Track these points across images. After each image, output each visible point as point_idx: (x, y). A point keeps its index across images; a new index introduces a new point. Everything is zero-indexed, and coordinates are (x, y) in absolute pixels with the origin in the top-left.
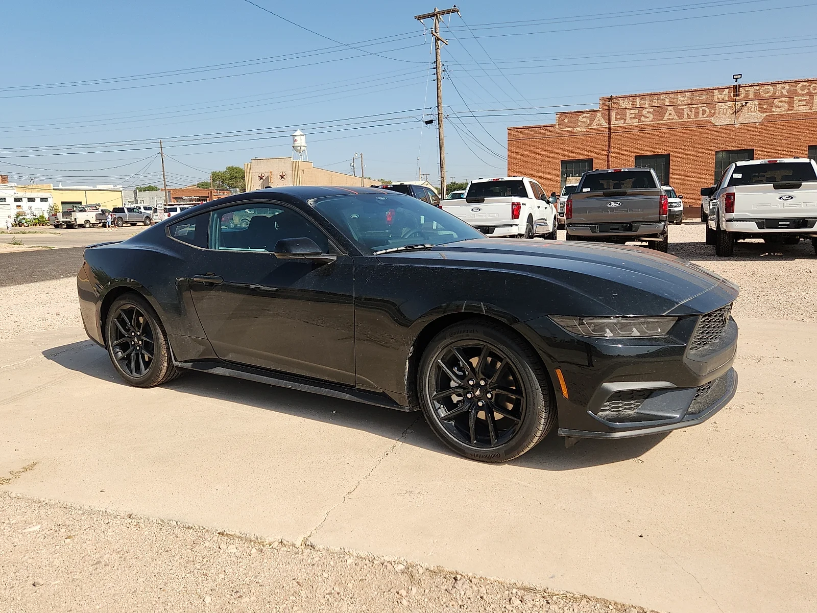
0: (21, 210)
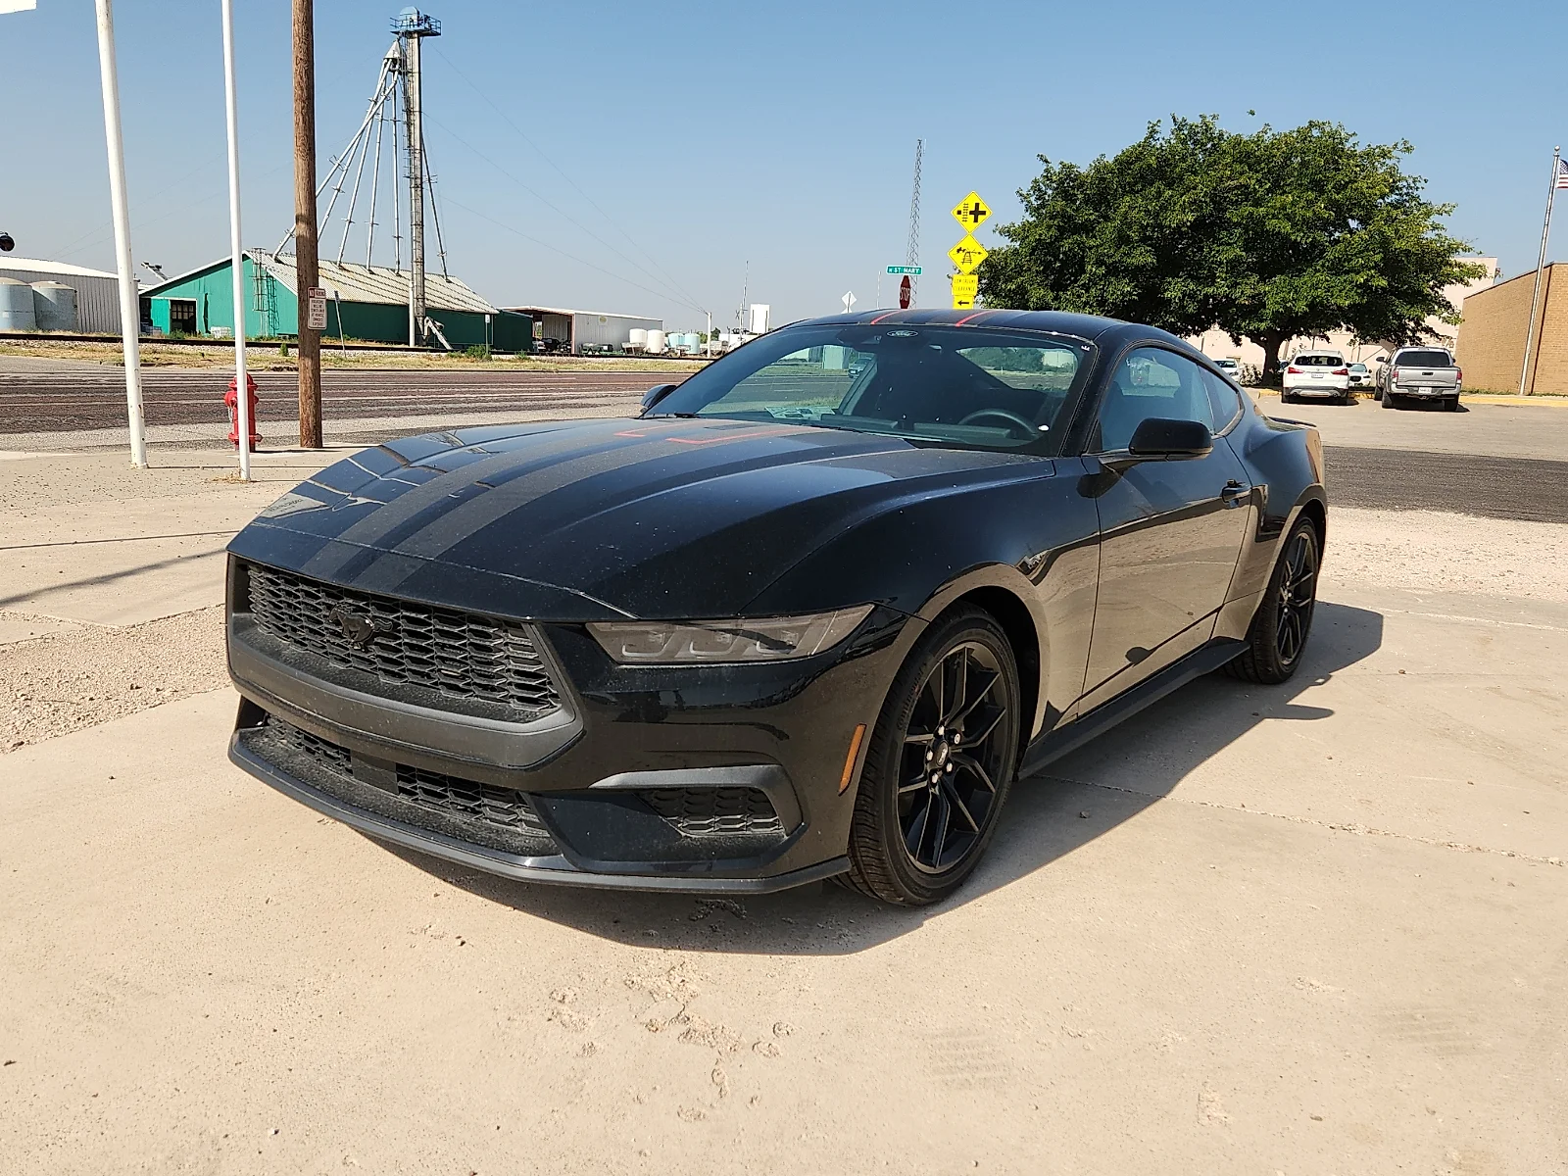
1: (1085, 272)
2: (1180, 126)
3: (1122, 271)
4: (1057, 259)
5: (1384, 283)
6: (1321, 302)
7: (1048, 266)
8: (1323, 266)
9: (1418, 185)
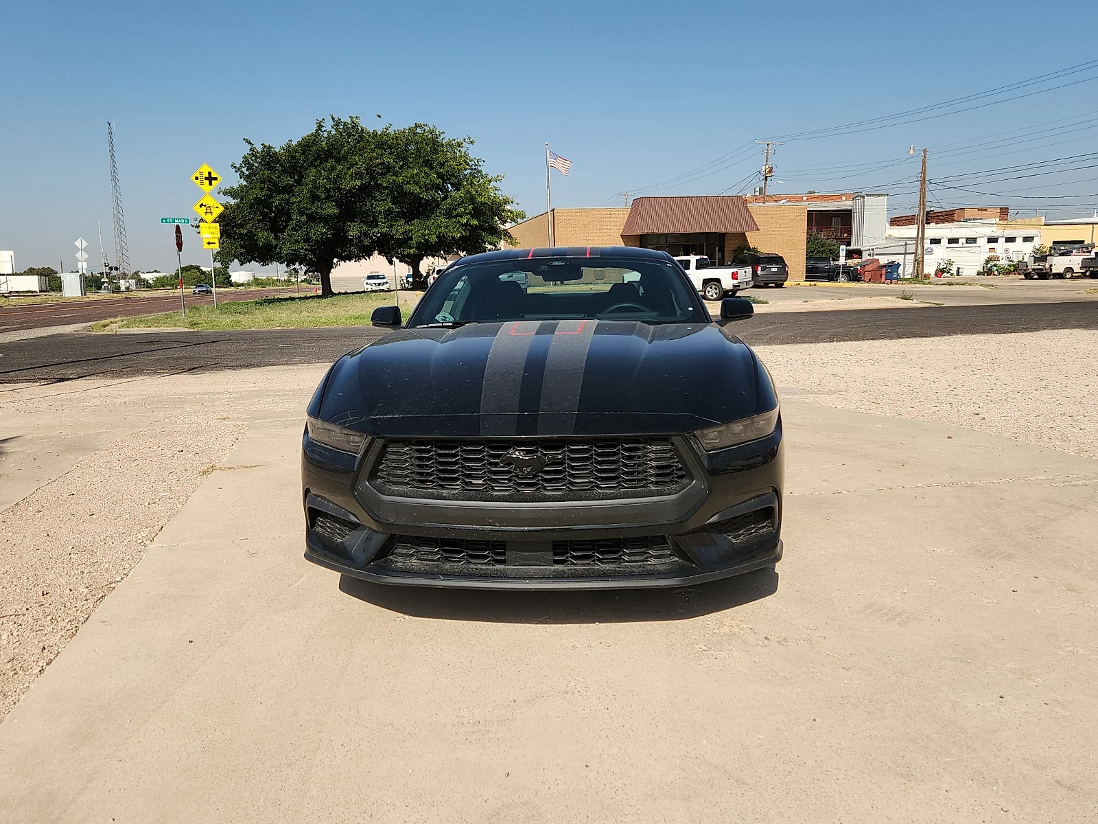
0: (993, 254)
1: (292, 220)
2: (337, 123)
3: (318, 219)
4: (271, 211)
5: (476, 223)
6: (443, 235)
7: (265, 215)
8: (440, 213)
9: (480, 163)
